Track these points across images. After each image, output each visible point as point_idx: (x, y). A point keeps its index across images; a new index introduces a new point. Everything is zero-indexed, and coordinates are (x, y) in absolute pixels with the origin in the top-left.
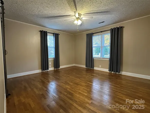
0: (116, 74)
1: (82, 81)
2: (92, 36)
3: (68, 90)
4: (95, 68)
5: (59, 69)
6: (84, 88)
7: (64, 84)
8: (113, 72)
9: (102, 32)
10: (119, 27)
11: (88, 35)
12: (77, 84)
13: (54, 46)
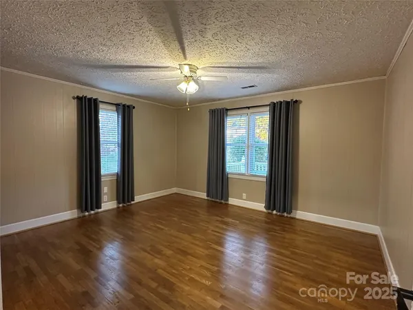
0: (283, 216)
1: (197, 242)
2: (225, 115)
3: (160, 271)
4: (232, 201)
5: (131, 205)
6: (204, 264)
7: (149, 253)
8: (274, 212)
9: (249, 108)
10: (289, 100)
11: (213, 112)
12: (185, 253)
13: (120, 140)
